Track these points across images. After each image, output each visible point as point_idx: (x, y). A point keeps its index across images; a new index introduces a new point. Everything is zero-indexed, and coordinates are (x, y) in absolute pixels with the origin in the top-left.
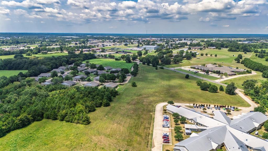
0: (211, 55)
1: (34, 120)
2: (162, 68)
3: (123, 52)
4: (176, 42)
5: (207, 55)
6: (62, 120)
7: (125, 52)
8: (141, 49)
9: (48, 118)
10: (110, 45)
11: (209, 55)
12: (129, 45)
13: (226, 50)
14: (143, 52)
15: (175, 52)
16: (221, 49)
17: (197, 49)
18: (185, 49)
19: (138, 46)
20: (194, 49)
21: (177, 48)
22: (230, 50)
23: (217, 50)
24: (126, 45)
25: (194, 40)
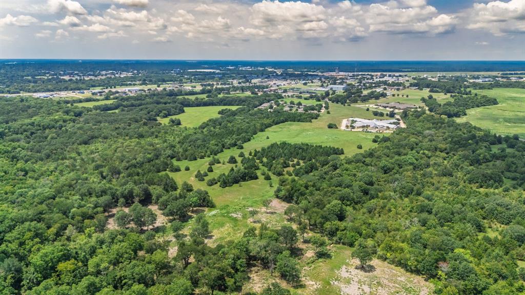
0: (403, 96)
1: (286, 121)
2: (349, 105)
3: (308, 92)
4: (373, 80)
5: (398, 95)
6: (298, 121)
7: (310, 92)
8: (326, 90)
9: (291, 121)
10: (284, 85)
11: (400, 96)
12: (308, 84)
14: (331, 92)
15: (365, 92)
17: (393, 90)
18: (379, 90)
19: (322, 86)
20: (390, 90)
21: (367, 88)
22: (431, 91)
24: (305, 84)
25: (406, 76)
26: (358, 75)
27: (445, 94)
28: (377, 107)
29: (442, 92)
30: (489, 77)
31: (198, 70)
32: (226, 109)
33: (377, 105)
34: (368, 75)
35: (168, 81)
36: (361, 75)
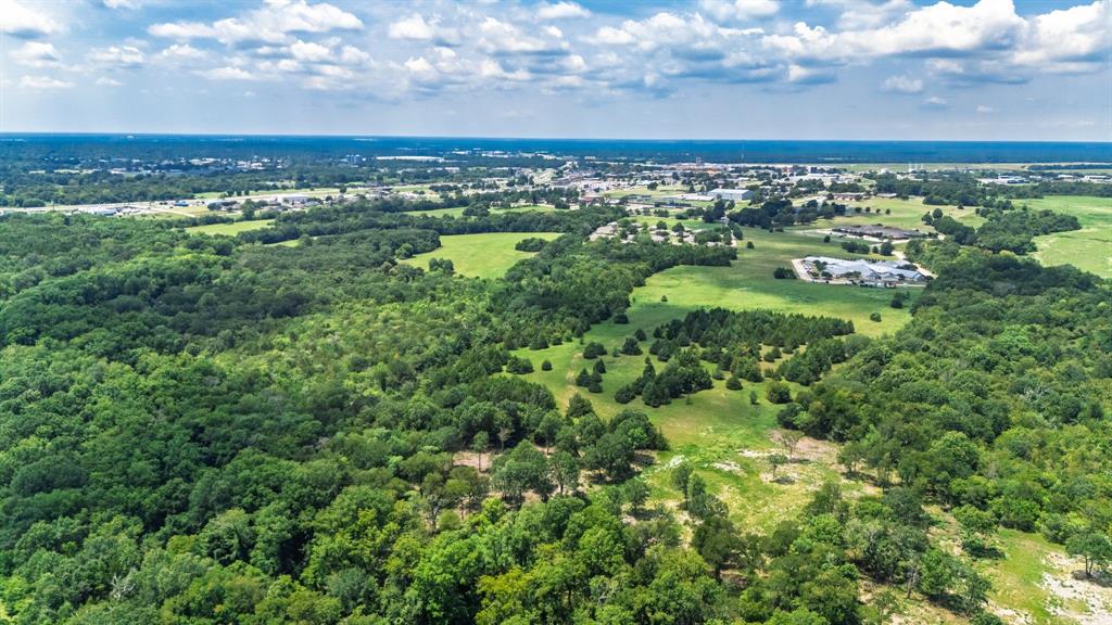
0: (878, 211)
1: (673, 265)
2: (781, 231)
3: (672, 204)
5: (868, 210)
6: (702, 265)
8: (709, 198)
9: (683, 264)
10: (608, 189)
11: (873, 212)
13: (921, 199)
16: (908, 198)
17: (847, 198)
18: (820, 199)
19: (691, 191)
20: (840, 198)
21: (799, 195)
22: (928, 202)
23: (899, 201)
24: (652, 187)
25: (845, 170)
26: (747, 170)
27: (961, 208)
28: (840, 234)
29: (951, 203)
30: (1015, 173)
31: (398, 158)
32: (533, 239)
33: (840, 231)
34: (767, 168)
35: (352, 180)
36: (753, 168)
